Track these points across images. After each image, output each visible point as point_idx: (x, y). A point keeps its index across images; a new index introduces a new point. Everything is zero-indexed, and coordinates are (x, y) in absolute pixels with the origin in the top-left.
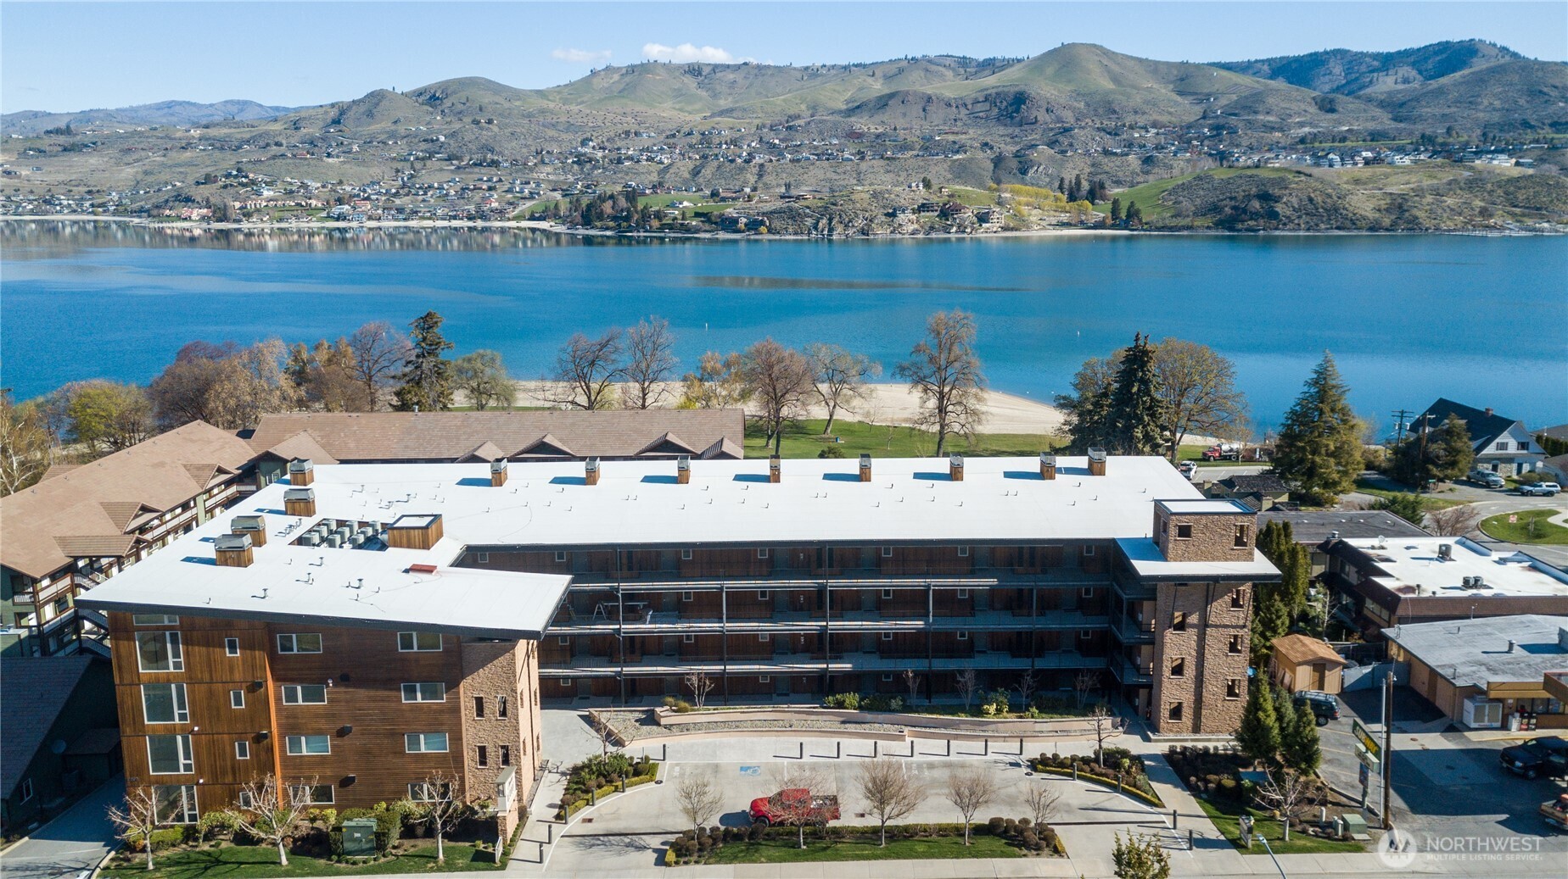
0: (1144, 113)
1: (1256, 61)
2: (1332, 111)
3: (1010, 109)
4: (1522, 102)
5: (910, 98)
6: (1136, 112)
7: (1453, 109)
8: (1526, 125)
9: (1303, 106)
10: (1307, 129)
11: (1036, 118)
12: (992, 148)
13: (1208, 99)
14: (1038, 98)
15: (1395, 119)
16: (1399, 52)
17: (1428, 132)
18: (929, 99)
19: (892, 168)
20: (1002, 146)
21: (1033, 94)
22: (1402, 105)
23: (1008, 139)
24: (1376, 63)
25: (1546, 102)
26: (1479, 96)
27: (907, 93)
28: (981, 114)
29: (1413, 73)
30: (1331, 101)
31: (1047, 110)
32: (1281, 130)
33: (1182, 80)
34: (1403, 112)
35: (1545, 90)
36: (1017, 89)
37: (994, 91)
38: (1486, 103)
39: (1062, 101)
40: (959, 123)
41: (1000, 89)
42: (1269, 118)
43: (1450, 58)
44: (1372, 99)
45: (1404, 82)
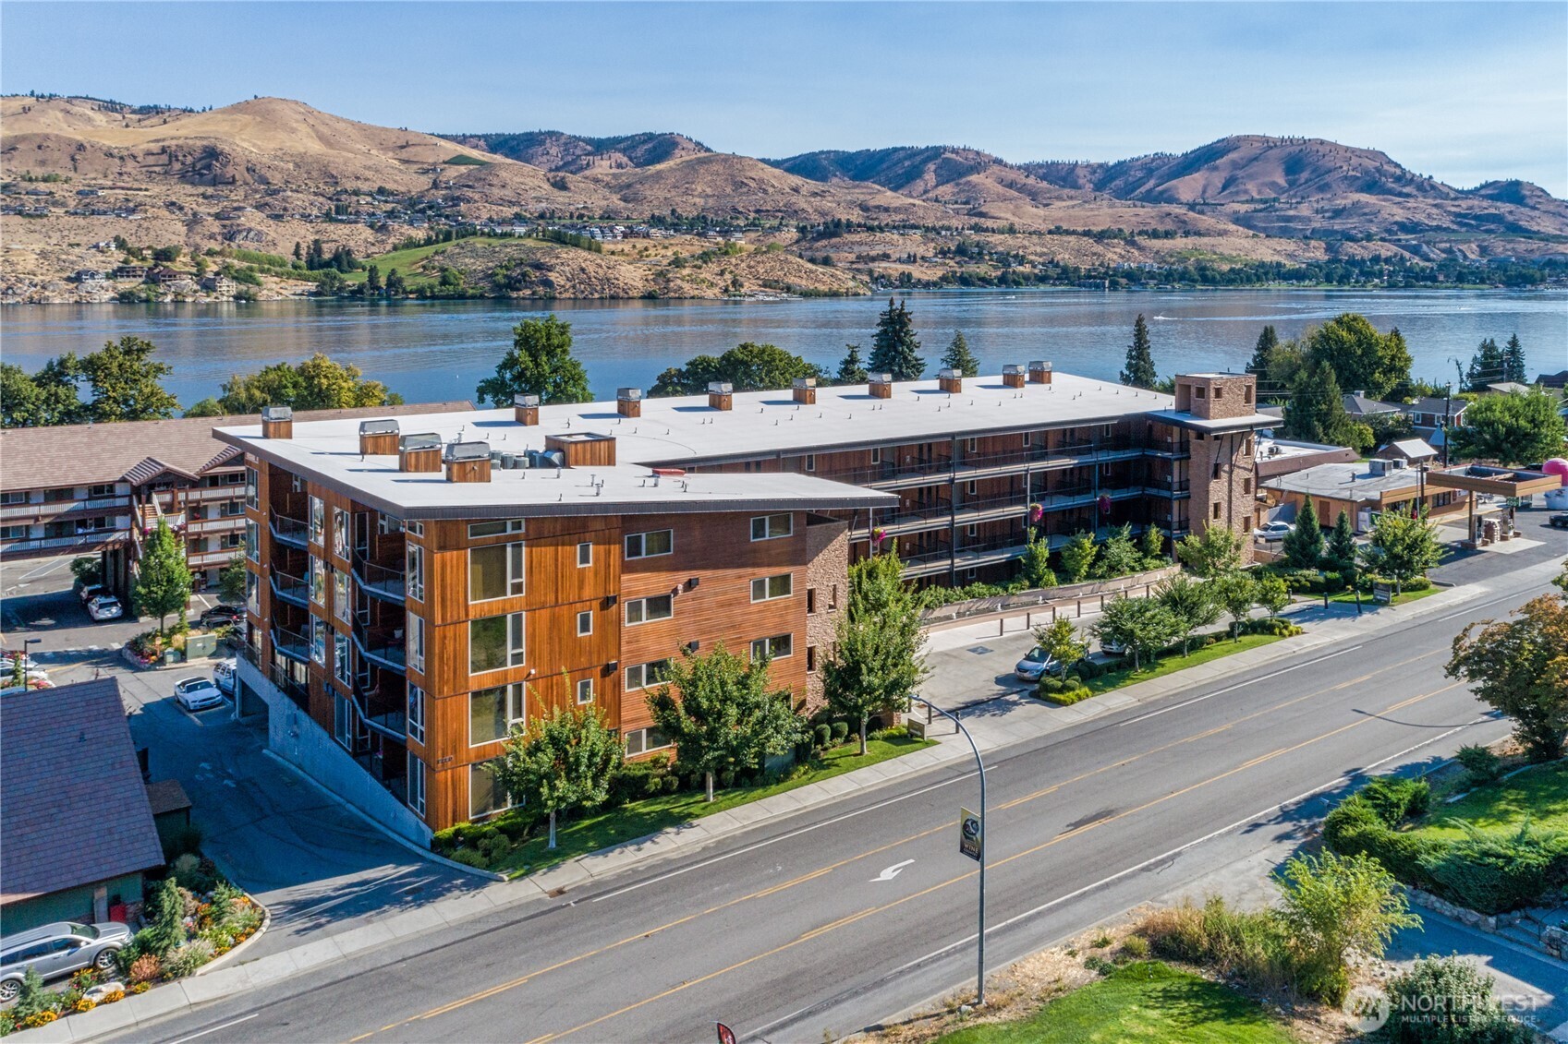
0: (367, 179)
1: (471, 136)
2: (563, 188)
3: (198, 166)
4: (728, 190)
5: (49, 143)
6: (358, 178)
7: (673, 194)
9: (537, 182)
10: (544, 205)
11: (233, 177)
12: (181, 208)
13: (434, 169)
14: (234, 154)
15: (625, 200)
16: (609, 139)
17: (657, 213)
18: (81, 147)
19: (38, 228)
20: (194, 206)
21: (227, 149)
22: (629, 186)
23: (201, 200)
24: (589, 148)
25: (748, 191)
26: (692, 183)
27: (47, 137)
28: (157, 169)
29: (625, 160)
30: (561, 179)
31: (248, 169)
32: (519, 204)
33: (402, 147)
34: (630, 193)
35: (745, 181)
36: (205, 143)
37: (174, 142)
38: (699, 190)
39: (264, 160)
40: (125, 177)
41: (181, 142)
42: (503, 193)
43: (658, 147)
44: (596, 181)
45: (619, 166)
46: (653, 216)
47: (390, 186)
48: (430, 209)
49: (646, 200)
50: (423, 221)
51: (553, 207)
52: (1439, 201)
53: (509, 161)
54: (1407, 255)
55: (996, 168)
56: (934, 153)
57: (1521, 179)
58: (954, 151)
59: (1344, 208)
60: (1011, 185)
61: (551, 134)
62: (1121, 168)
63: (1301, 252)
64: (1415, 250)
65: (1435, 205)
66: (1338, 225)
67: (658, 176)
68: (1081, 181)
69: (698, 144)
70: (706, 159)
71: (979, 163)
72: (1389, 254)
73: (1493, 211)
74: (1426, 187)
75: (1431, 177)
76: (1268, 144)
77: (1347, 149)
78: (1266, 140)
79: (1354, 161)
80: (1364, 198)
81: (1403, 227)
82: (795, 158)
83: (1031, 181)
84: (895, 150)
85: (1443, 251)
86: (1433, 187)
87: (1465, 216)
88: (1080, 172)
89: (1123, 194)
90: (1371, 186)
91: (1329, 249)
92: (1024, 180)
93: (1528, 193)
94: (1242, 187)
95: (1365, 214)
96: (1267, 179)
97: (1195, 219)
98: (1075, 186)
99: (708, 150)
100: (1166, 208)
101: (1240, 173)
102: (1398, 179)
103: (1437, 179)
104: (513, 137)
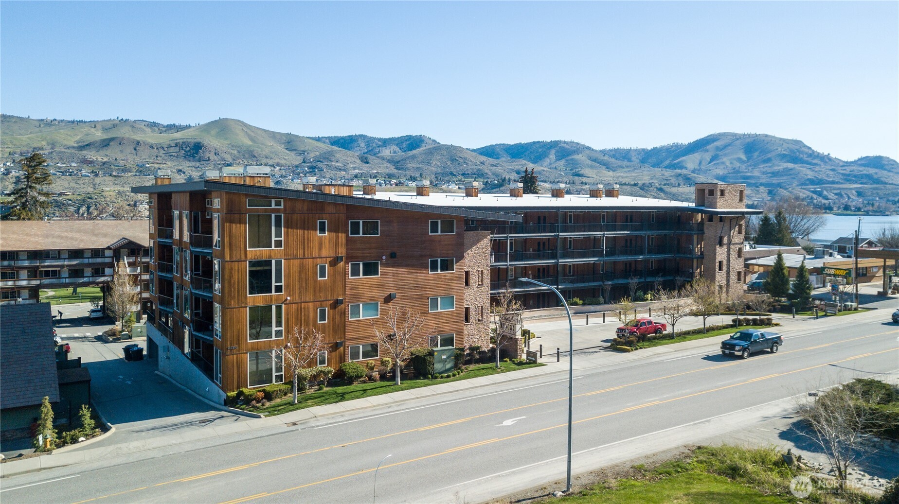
0: (271, 158)
1: (322, 137)
2: (367, 163)
3: (192, 152)
4: (449, 163)
5: (125, 141)
6: (267, 158)
7: (421, 166)
8: (452, 174)
9: (353, 159)
10: (357, 171)
11: (209, 157)
12: (184, 173)
13: (304, 154)
14: (209, 146)
15: (396, 168)
16: (390, 139)
17: (413, 176)
18: (138, 143)
19: (118, 182)
20: (190, 172)
21: (206, 144)
22: (398, 162)
23: (193, 169)
24: (380, 143)
25: (459, 164)
26: (431, 160)
27: (123, 139)
28: (174, 154)
29: (398, 149)
30: (366, 158)
31: (215, 154)
32: (345, 170)
33: (289, 143)
34: (400, 165)
35: (457, 159)
36: (196, 141)
37: (181, 141)
38: (434, 163)
39: (224, 149)
40: (159, 158)
41: (185, 140)
42: (338, 164)
43: (412, 143)
44: (383, 159)
45: (395, 152)
46: (411, 177)
47: (283, 162)
48: (302, 173)
49: (408, 169)
50: (298, 179)
51: (361, 172)
52: (833, 167)
53: (340, 149)
54: (815, 196)
55: (588, 152)
56: (554, 144)
57: (882, 155)
58: (565, 142)
59: (778, 172)
60: (595, 160)
61: (361, 136)
62: (656, 151)
63: (754, 195)
64: (820, 194)
65: (831, 170)
66: (775, 181)
67: (414, 157)
68: (633, 159)
69: (434, 141)
70: (438, 148)
71: (578, 148)
72: (804, 196)
73: (865, 172)
74: (825, 159)
75: (829, 154)
76: (736, 137)
77: (781, 139)
78: (734, 135)
79: (785, 145)
80: (790, 165)
81: (812, 182)
82: (483, 148)
83: (606, 158)
84: (534, 143)
85: (836, 194)
86: (830, 159)
87: (849, 175)
88: (633, 154)
89: (655, 165)
90: (795, 160)
91: (770, 192)
92: (602, 158)
93: (886, 163)
94: (721, 161)
95: (791, 175)
96: (735, 156)
97: (695, 177)
98: (629, 160)
99: (439, 143)
100: (679, 171)
101: (720, 153)
102: (810, 155)
103: (833, 156)
104: (343, 138)
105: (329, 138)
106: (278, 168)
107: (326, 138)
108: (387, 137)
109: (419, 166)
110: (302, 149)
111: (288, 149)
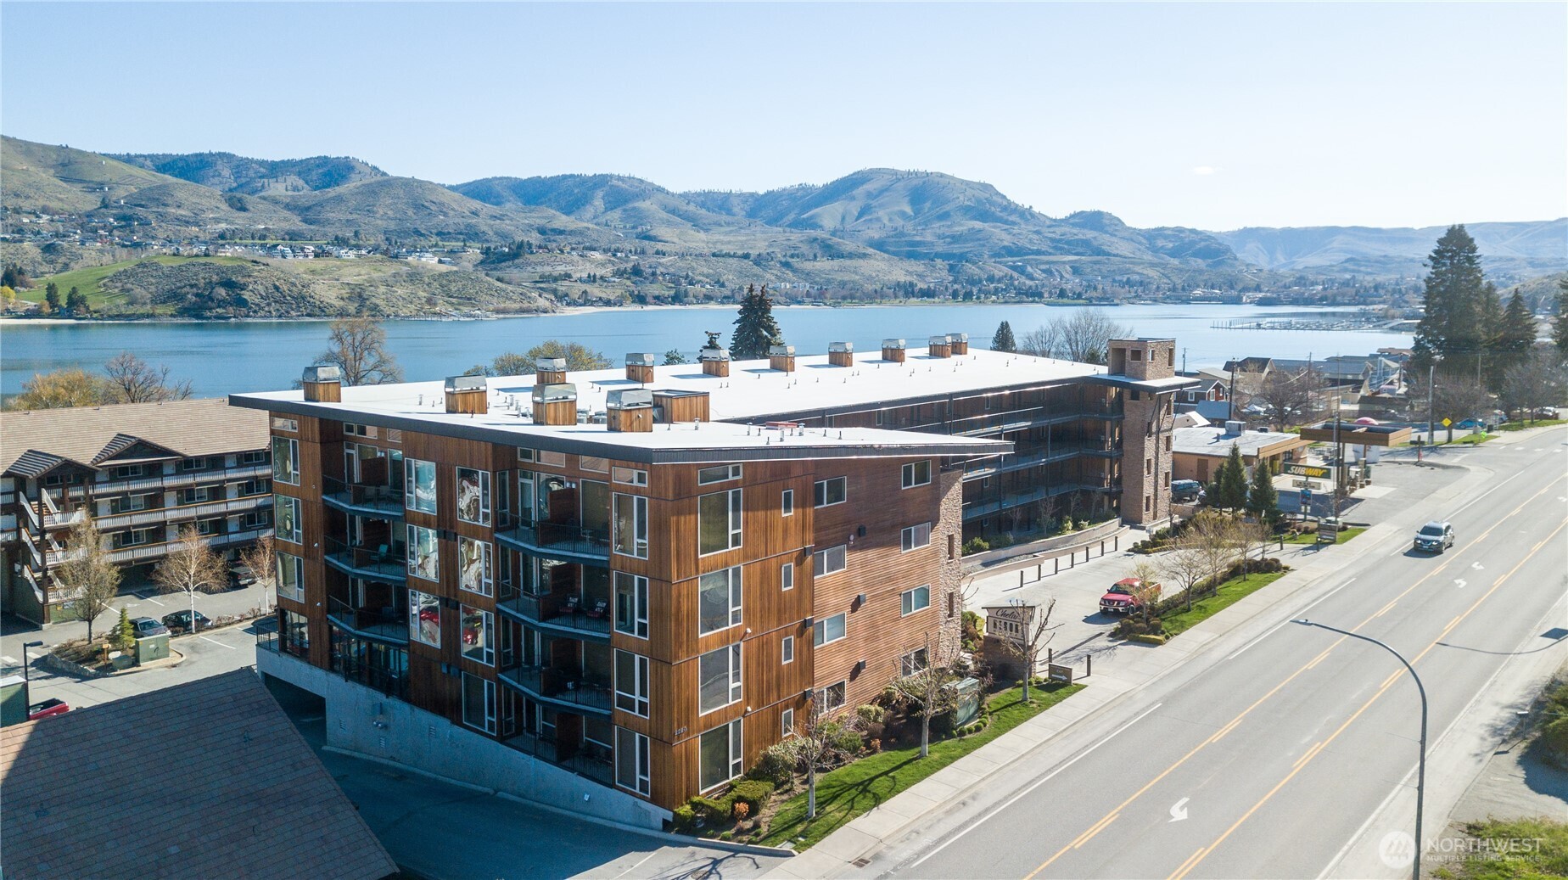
0: (27, 197)
1: (136, 156)
2: (243, 209)
4: (410, 213)
6: (17, 195)
7: (354, 216)
8: (417, 233)
9: (214, 203)
10: (223, 226)
13: (102, 188)
15: (305, 221)
16: (283, 162)
17: (340, 234)
22: (308, 209)
24: (262, 170)
25: (429, 214)
26: (374, 206)
29: (301, 183)
30: (240, 200)
32: (197, 224)
33: (63, 165)
34: (311, 215)
35: (426, 204)
38: (381, 212)
42: (181, 212)
43: (331, 172)
44: (275, 201)
45: (295, 189)
46: (337, 238)
47: (55, 205)
48: (102, 228)
49: (327, 222)
50: (95, 240)
51: (233, 227)
52: (1037, 228)
53: (182, 181)
54: (1016, 275)
55: (660, 196)
56: (600, 181)
57: (1102, 210)
58: (619, 178)
59: (961, 235)
60: (673, 212)
61: (221, 155)
62: (771, 197)
63: (928, 273)
64: (1021, 270)
65: (1035, 232)
66: (956, 249)
67: (339, 199)
68: (736, 210)
69: (375, 168)
70: (383, 185)
71: (644, 190)
72: (1001, 274)
73: (1080, 236)
74: (1026, 215)
75: (1031, 207)
76: (896, 177)
77: (963, 182)
78: (894, 172)
79: (969, 192)
80: (978, 225)
81: (1010, 252)
82: (470, 184)
83: (692, 207)
84: (565, 177)
85: (1043, 271)
86: (1033, 215)
87: (1059, 241)
88: (735, 201)
89: (773, 221)
90: (984, 216)
91: (951, 269)
92: (685, 208)
93: (1107, 222)
94: (875, 216)
95: (979, 240)
96: (897, 208)
97: (838, 243)
98: (729, 212)
99: (384, 174)
100: (813, 233)
101: (874, 203)
102: (1005, 209)
103: (1036, 209)
104: (182, 158)
105: (151, 157)
106: (46, 217)
107: (144, 156)
108: (277, 159)
109: (350, 217)
110: (96, 179)
111: (65, 179)
